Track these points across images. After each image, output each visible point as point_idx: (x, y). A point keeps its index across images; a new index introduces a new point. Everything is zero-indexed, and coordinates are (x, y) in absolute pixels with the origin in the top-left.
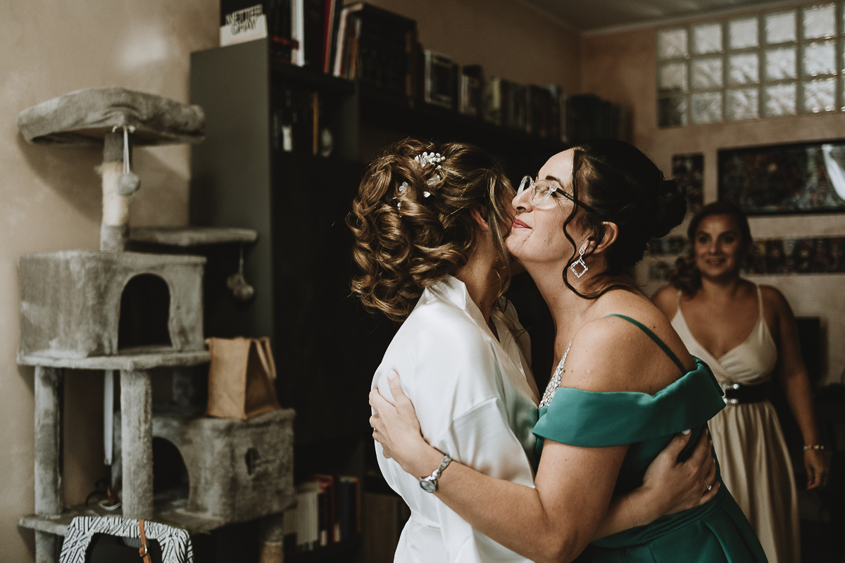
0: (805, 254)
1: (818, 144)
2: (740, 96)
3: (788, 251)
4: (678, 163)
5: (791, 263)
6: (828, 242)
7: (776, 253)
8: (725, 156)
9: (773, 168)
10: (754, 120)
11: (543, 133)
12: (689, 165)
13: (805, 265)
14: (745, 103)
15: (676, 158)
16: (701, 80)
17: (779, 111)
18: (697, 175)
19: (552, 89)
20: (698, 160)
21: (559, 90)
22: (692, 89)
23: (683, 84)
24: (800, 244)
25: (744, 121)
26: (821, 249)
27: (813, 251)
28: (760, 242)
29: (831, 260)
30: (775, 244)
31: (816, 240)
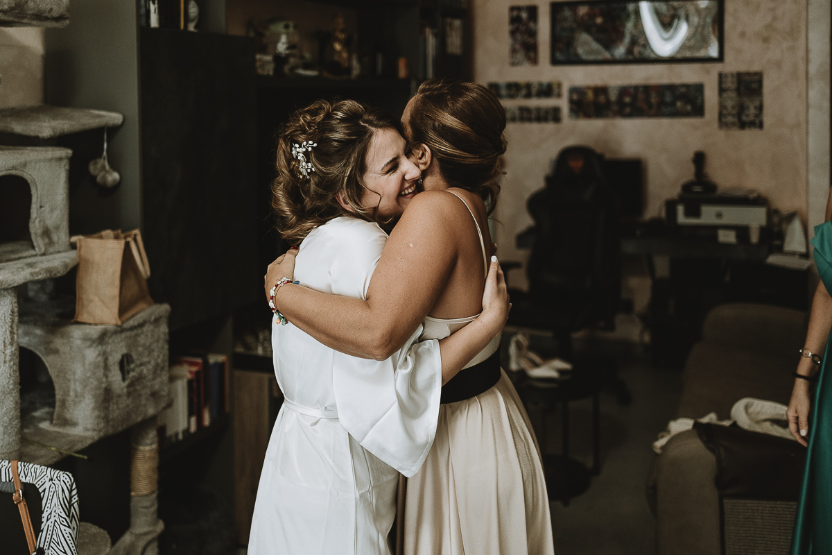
0: (627, 99)
3: (613, 96)
4: (515, 13)
5: (615, 108)
6: (647, 89)
7: (602, 99)
8: (557, 8)
9: (599, 20)
12: (524, 15)
13: (628, 110)
15: (512, 9)
18: (531, 25)
20: (533, 11)
24: (624, 91)
26: (641, 96)
27: (634, 98)
28: (589, 88)
29: (650, 106)
30: (601, 91)
31: (636, 88)
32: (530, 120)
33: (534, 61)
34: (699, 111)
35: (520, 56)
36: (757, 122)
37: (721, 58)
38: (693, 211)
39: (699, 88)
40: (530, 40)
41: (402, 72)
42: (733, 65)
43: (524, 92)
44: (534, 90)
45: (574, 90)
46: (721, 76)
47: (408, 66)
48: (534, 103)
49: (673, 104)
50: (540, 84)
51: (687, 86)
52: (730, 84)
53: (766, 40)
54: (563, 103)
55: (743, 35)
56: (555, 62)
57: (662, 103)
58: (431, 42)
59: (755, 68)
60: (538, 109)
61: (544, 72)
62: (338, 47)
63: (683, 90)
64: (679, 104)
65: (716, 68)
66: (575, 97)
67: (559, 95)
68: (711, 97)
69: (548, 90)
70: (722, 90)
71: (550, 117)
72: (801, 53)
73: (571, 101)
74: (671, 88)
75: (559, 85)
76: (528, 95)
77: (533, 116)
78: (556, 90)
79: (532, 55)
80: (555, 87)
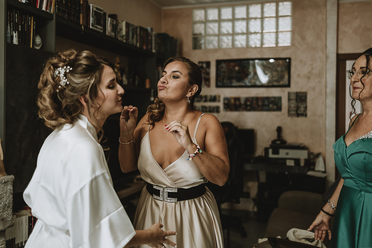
0: (249, 103)
1: (254, 59)
2: (225, 38)
3: (242, 102)
5: (243, 107)
6: (257, 99)
7: (238, 103)
8: (219, 62)
9: (237, 68)
10: (230, 48)
11: (145, 48)
12: (204, 65)
13: (249, 108)
14: (226, 42)
16: (210, 31)
17: (239, 46)
18: (208, 70)
19: (149, 29)
20: (208, 64)
21: (152, 30)
22: (207, 35)
23: (203, 32)
24: (247, 99)
25: (226, 49)
26: (254, 102)
27: (252, 102)
28: (232, 98)
29: (258, 106)
30: (237, 99)
31: (253, 98)
32: (206, 112)
33: (208, 86)
34: (279, 109)
36: (304, 114)
37: (288, 85)
38: (276, 152)
39: (280, 99)
40: (207, 77)
41: (148, 86)
42: (294, 88)
43: (204, 99)
44: (208, 99)
45: (225, 99)
46: (289, 94)
48: (208, 104)
49: (268, 105)
50: (211, 96)
51: (274, 98)
52: (293, 97)
53: (309, 78)
54: (221, 105)
55: (299, 76)
56: (217, 86)
57: (264, 105)
59: (304, 90)
60: (210, 107)
61: (213, 91)
63: (272, 99)
64: (271, 106)
65: (287, 90)
66: (226, 102)
67: (219, 101)
68: (285, 103)
69: (214, 99)
70: (289, 100)
71: (215, 111)
72: (323, 84)
73: (224, 104)
74: (268, 98)
75: (219, 96)
76: (206, 101)
77: (208, 110)
78: (218, 99)
79: (208, 83)
80: (217, 97)
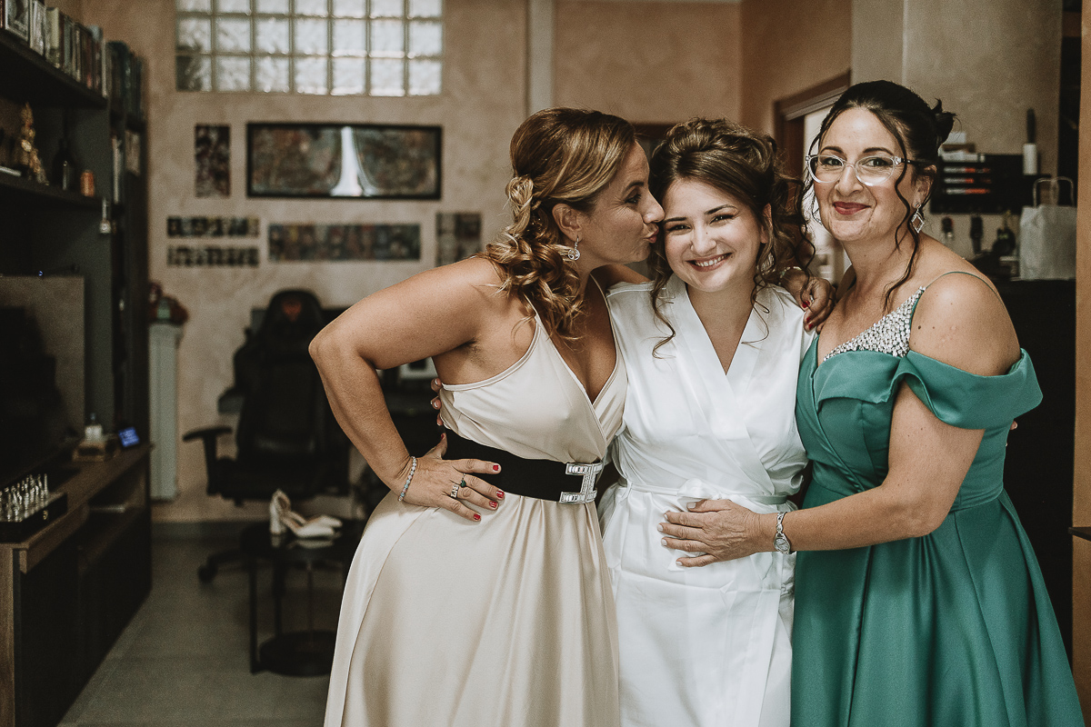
0: (337, 240)
1: (338, 126)
3: (321, 236)
4: (202, 133)
5: (323, 249)
6: (359, 229)
7: (308, 239)
8: (253, 129)
9: (304, 147)
10: (281, 93)
11: (89, 84)
12: (214, 136)
13: (337, 252)
14: (272, 76)
15: (198, 128)
16: (227, 43)
17: (309, 90)
18: (223, 147)
19: (95, 31)
20: (224, 132)
21: (101, 32)
22: (215, 53)
23: (206, 45)
24: (333, 230)
25: (272, 93)
26: (352, 236)
27: (345, 238)
28: (290, 227)
29: (362, 248)
30: (308, 229)
31: (347, 228)
32: (220, 263)
33: (226, 191)
34: (415, 254)
35: (208, 184)
37: (436, 195)
39: (415, 230)
40: (222, 167)
41: (87, 190)
42: (452, 202)
43: (213, 229)
44: (226, 227)
45: (274, 228)
46: (440, 217)
47: (95, 182)
48: (225, 242)
49: (387, 246)
50: (234, 221)
51: (404, 227)
52: (449, 225)
53: (485, 179)
54: (262, 244)
55: (461, 172)
56: (251, 194)
57: (376, 245)
58: (117, 155)
59: (473, 208)
60: (231, 250)
61: (237, 205)
62: (27, 146)
63: (398, 231)
64: (394, 246)
65: (433, 208)
66: (276, 236)
67: (256, 234)
68: (428, 240)
69: (242, 228)
70: (440, 232)
71: (246, 260)
73: (272, 242)
74: (386, 228)
75: (257, 222)
76: (219, 233)
77: (225, 258)
78: (252, 230)
79: (223, 184)
80: (251, 223)
